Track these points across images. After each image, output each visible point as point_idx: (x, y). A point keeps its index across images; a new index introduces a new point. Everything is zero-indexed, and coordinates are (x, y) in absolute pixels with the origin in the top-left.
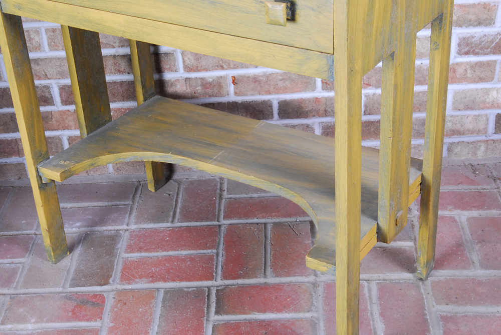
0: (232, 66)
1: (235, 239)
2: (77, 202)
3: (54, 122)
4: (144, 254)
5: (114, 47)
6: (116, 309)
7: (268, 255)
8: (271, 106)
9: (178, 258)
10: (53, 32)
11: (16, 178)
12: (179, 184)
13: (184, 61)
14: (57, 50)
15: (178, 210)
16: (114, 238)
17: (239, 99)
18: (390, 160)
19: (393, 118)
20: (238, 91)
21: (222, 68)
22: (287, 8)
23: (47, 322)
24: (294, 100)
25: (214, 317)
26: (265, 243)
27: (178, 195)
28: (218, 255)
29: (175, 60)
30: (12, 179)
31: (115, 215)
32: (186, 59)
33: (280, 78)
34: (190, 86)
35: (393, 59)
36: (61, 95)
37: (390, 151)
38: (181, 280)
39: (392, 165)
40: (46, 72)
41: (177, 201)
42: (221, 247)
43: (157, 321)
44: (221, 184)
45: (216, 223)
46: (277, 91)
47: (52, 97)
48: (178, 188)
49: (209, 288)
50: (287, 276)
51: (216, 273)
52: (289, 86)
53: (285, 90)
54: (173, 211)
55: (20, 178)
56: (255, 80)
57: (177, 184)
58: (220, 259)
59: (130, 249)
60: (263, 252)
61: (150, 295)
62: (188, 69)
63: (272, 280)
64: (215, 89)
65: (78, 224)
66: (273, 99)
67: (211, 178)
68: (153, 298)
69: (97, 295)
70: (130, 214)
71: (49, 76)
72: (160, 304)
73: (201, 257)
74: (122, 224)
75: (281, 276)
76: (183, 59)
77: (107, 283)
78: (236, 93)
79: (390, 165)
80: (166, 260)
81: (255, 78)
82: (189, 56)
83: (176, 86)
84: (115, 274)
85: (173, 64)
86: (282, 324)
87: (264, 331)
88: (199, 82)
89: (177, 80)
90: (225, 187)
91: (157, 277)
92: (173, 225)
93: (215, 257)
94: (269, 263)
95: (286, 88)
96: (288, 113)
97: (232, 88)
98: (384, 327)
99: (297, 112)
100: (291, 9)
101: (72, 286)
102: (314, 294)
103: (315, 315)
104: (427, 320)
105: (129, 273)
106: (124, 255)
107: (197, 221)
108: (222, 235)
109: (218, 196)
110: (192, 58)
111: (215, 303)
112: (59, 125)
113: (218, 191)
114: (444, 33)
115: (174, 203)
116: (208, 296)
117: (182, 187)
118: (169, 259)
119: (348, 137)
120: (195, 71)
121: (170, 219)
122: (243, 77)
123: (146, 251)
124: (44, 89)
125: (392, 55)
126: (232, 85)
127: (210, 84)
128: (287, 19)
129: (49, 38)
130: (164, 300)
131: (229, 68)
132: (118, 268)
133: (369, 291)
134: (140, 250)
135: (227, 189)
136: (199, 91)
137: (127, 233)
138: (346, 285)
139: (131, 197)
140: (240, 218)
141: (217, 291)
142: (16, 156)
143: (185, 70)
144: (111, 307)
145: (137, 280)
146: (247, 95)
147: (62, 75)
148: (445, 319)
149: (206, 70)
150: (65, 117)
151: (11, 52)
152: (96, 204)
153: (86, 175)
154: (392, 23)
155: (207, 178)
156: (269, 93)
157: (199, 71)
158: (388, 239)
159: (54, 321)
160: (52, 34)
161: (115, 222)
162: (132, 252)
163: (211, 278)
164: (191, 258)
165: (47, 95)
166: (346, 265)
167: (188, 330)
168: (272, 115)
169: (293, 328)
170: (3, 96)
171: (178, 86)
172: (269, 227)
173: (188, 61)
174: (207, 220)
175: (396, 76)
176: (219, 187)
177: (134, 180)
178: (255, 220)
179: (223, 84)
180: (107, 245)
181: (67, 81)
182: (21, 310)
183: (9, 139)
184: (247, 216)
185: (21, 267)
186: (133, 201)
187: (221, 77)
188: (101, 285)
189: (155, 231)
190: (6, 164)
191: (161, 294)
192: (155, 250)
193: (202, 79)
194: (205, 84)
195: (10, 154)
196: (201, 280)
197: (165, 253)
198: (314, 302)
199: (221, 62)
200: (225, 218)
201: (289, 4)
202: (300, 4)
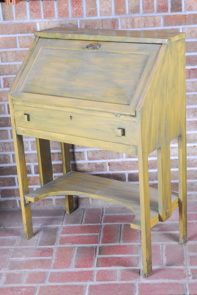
0: (108, 158)
1: (107, 230)
2: (40, 216)
3: (31, 182)
4: (69, 235)
5: (59, 149)
6: (58, 253)
7: (121, 235)
8: (125, 176)
9: (83, 236)
10: (34, 143)
11: (12, 207)
12: (84, 210)
13: (88, 156)
14: (34, 150)
15: (84, 220)
16: (56, 229)
17: (111, 172)
18: (162, 188)
19: (162, 172)
20: (110, 169)
21: (104, 159)
22: (122, 131)
23: (30, 257)
24: (135, 173)
25: (98, 256)
26: (120, 231)
27: (83, 214)
28: (100, 235)
29: (84, 155)
30: (10, 207)
31: (57, 221)
32: (89, 154)
33: (129, 163)
34: (90, 166)
35: (160, 150)
36: (35, 170)
37: (161, 184)
38: (85, 243)
39: (163, 190)
40: (29, 159)
41: (83, 216)
42: (102, 232)
43: (75, 257)
44: (103, 210)
45: (100, 224)
46: (128, 169)
47: (31, 170)
48: (84, 212)
49: (96, 247)
50: (128, 242)
51: (99, 241)
52: (133, 167)
53: (131, 169)
54: (81, 220)
55: (14, 207)
56: (118, 164)
57: (83, 210)
58: (101, 237)
59: (63, 233)
60: (119, 234)
61: (72, 249)
62: (90, 159)
63: (122, 244)
64: (101, 168)
65: (40, 224)
66: (126, 172)
67: (98, 208)
68: (73, 249)
69: (50, 249)
70: (63, 221)
71: (30, 161)
72: (76, 252)
73: (93, 236)
74: (60, 224)
75: (126, 242)
76: (88, 155)
77: (54, 244)
78: (110, 170)
79: (162, 189)
80: (78, 237)
81: (118, 163)
82: (90, 153)
83: (84, 166)
84: (57, 241)
85: (83, 157)
86: (125, 258)
87: (118, 260)
88: (94, 165)
89: (85, 164)
90: (104, 211)
91: (74, 243)
92: (81, 225)
93: (99, 236)
94: (121, 238)
95: (131, 168)
96: (132, 179)
97: (108, 167)
98: (166, 259)
99: (136, 179)
101: (39, 246)
102: (139, 249)
103: (139, 255)
104: (184, 257)
105: (63, 241)
106: (60, 235)
107: (92, 223)
108: (102, 228)
109: (101, 214)
110: (91, 154)
111: (98, 252)
112: (33, 183)
113: (101, 213)
114: (183, 142)
115: (82, 217)
116: (96, 249)
117: (85, 211)
118: (80, 236)
119: (143, 175)
120: (92, 160)
121: (80, 223)
122: (113, 163)
123: (70, 234)
124: (28, 167)
125: (160, 148)
126: (108, 166)
127: (99, 165)
128: (122, 135)
129: (32, 145)
130: (77, 250)
131: (107, 159)
132: (58, 240)
133: (162, 248)
134: (67, 233)
135: (105, 212)
136: (94, 169)
137: (62, 228)
138: (145, 233)
139: (63, 215)
140: (110, 222)
141: (99, 247)
142: (13, 197)
143: (88, 160)
144: (56, 252)
145: (66, 244)
146: (114, 171)
147: (35, 161)
148: (191, 257)
149: (97, 159)
150: (35, 179)
151: (18, 150)
152: (47, 217)
153: (43, 206)
154: (159, 137)
155: (97, 207)
156: (124, 170)
157: (94, 160)
158: (163, 220)
159: (33, 257)
160: (33, 143)
161: (56, 223)
162: (64, 234)
163: (97, 243)
164: (89, 236)
165: (29, 169)
166: (145, 225)
167: (87, 260)
168: (125, 180)
169: (130, 259)
170: (10, 170)
171: (85, 166)
172: (123, 226)
173: (89, 156)
174: (96, 223)
175: (162, 156)
176: (101, 211)
177: (64, 208)
178: (117, 223)
179: (104, 166)
180: (53, 232)
181: (37, 164)
182: (19, 253)
183: (11, 189)
184: (113, 222)
185: (17, 239)
186: (64, 216)
187: (103, 163)
188: (52, 245)
189: (74, 227)
190: (8, 200)
191: (76, 249)
192: (73, 233)
193: (95, 163)
194: (97, 166)
195: (10, 196)
196: (93, 243)
197: (78, 235)
198: (139, 251)
199: (103, 156)
200: (103, 222)
201: (123, 130)
202: (126, 130)
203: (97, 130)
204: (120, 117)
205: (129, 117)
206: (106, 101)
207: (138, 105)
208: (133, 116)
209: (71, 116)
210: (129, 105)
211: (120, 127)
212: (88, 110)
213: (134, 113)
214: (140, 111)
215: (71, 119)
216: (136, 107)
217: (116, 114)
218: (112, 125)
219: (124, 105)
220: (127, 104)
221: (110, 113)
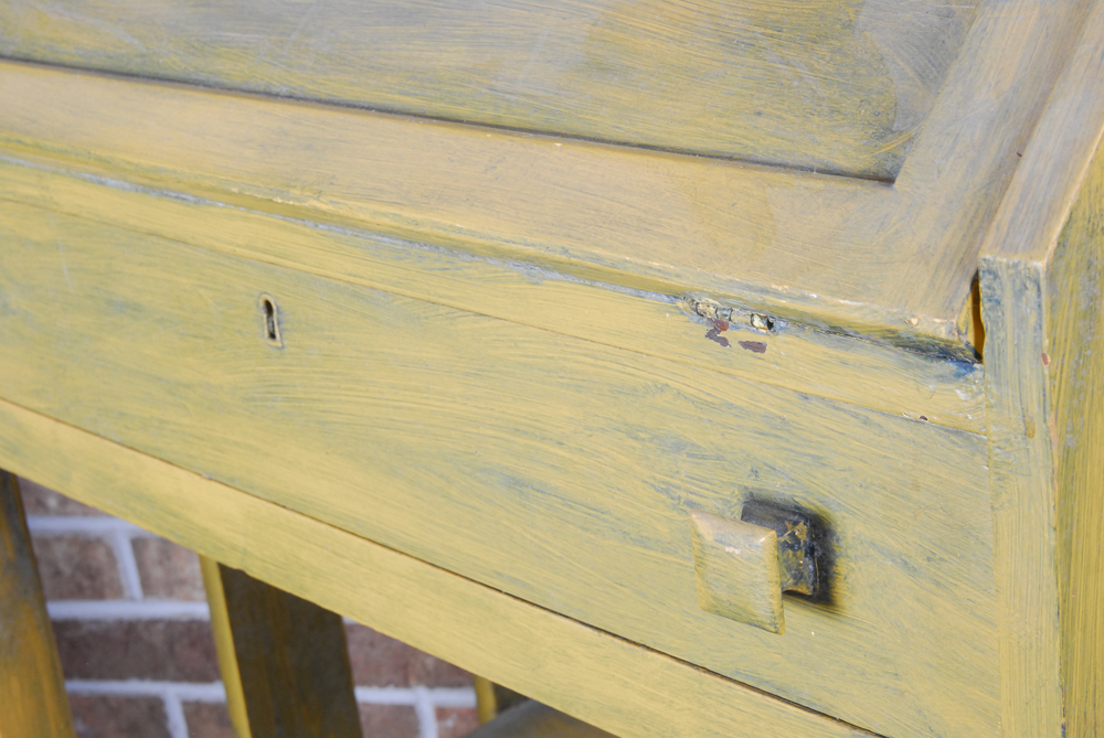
22: (791, 545)
100: (811, 551)
201: (802, 531)
202: (851, 532)
203: (516, 483)
204: (758, 347)
205: (889, 357)
206: (605, 127)
207: (1021, 176)
208: (945, 353)
209: (269, 307)
210: (888, 180)
211: (776, 487)
212: (411, 240)
213: (947, 309)
214: (1052, 275)
215: (272, 336)
216: (990, 214)
217: (709, 306)
218: (679, 447)
219: (818, 184)
220: (863, 162)
221: (640, 287)
